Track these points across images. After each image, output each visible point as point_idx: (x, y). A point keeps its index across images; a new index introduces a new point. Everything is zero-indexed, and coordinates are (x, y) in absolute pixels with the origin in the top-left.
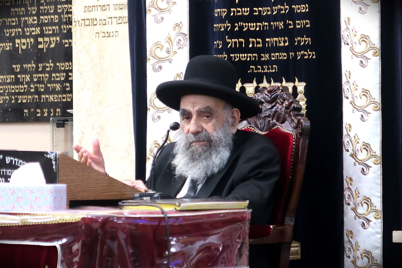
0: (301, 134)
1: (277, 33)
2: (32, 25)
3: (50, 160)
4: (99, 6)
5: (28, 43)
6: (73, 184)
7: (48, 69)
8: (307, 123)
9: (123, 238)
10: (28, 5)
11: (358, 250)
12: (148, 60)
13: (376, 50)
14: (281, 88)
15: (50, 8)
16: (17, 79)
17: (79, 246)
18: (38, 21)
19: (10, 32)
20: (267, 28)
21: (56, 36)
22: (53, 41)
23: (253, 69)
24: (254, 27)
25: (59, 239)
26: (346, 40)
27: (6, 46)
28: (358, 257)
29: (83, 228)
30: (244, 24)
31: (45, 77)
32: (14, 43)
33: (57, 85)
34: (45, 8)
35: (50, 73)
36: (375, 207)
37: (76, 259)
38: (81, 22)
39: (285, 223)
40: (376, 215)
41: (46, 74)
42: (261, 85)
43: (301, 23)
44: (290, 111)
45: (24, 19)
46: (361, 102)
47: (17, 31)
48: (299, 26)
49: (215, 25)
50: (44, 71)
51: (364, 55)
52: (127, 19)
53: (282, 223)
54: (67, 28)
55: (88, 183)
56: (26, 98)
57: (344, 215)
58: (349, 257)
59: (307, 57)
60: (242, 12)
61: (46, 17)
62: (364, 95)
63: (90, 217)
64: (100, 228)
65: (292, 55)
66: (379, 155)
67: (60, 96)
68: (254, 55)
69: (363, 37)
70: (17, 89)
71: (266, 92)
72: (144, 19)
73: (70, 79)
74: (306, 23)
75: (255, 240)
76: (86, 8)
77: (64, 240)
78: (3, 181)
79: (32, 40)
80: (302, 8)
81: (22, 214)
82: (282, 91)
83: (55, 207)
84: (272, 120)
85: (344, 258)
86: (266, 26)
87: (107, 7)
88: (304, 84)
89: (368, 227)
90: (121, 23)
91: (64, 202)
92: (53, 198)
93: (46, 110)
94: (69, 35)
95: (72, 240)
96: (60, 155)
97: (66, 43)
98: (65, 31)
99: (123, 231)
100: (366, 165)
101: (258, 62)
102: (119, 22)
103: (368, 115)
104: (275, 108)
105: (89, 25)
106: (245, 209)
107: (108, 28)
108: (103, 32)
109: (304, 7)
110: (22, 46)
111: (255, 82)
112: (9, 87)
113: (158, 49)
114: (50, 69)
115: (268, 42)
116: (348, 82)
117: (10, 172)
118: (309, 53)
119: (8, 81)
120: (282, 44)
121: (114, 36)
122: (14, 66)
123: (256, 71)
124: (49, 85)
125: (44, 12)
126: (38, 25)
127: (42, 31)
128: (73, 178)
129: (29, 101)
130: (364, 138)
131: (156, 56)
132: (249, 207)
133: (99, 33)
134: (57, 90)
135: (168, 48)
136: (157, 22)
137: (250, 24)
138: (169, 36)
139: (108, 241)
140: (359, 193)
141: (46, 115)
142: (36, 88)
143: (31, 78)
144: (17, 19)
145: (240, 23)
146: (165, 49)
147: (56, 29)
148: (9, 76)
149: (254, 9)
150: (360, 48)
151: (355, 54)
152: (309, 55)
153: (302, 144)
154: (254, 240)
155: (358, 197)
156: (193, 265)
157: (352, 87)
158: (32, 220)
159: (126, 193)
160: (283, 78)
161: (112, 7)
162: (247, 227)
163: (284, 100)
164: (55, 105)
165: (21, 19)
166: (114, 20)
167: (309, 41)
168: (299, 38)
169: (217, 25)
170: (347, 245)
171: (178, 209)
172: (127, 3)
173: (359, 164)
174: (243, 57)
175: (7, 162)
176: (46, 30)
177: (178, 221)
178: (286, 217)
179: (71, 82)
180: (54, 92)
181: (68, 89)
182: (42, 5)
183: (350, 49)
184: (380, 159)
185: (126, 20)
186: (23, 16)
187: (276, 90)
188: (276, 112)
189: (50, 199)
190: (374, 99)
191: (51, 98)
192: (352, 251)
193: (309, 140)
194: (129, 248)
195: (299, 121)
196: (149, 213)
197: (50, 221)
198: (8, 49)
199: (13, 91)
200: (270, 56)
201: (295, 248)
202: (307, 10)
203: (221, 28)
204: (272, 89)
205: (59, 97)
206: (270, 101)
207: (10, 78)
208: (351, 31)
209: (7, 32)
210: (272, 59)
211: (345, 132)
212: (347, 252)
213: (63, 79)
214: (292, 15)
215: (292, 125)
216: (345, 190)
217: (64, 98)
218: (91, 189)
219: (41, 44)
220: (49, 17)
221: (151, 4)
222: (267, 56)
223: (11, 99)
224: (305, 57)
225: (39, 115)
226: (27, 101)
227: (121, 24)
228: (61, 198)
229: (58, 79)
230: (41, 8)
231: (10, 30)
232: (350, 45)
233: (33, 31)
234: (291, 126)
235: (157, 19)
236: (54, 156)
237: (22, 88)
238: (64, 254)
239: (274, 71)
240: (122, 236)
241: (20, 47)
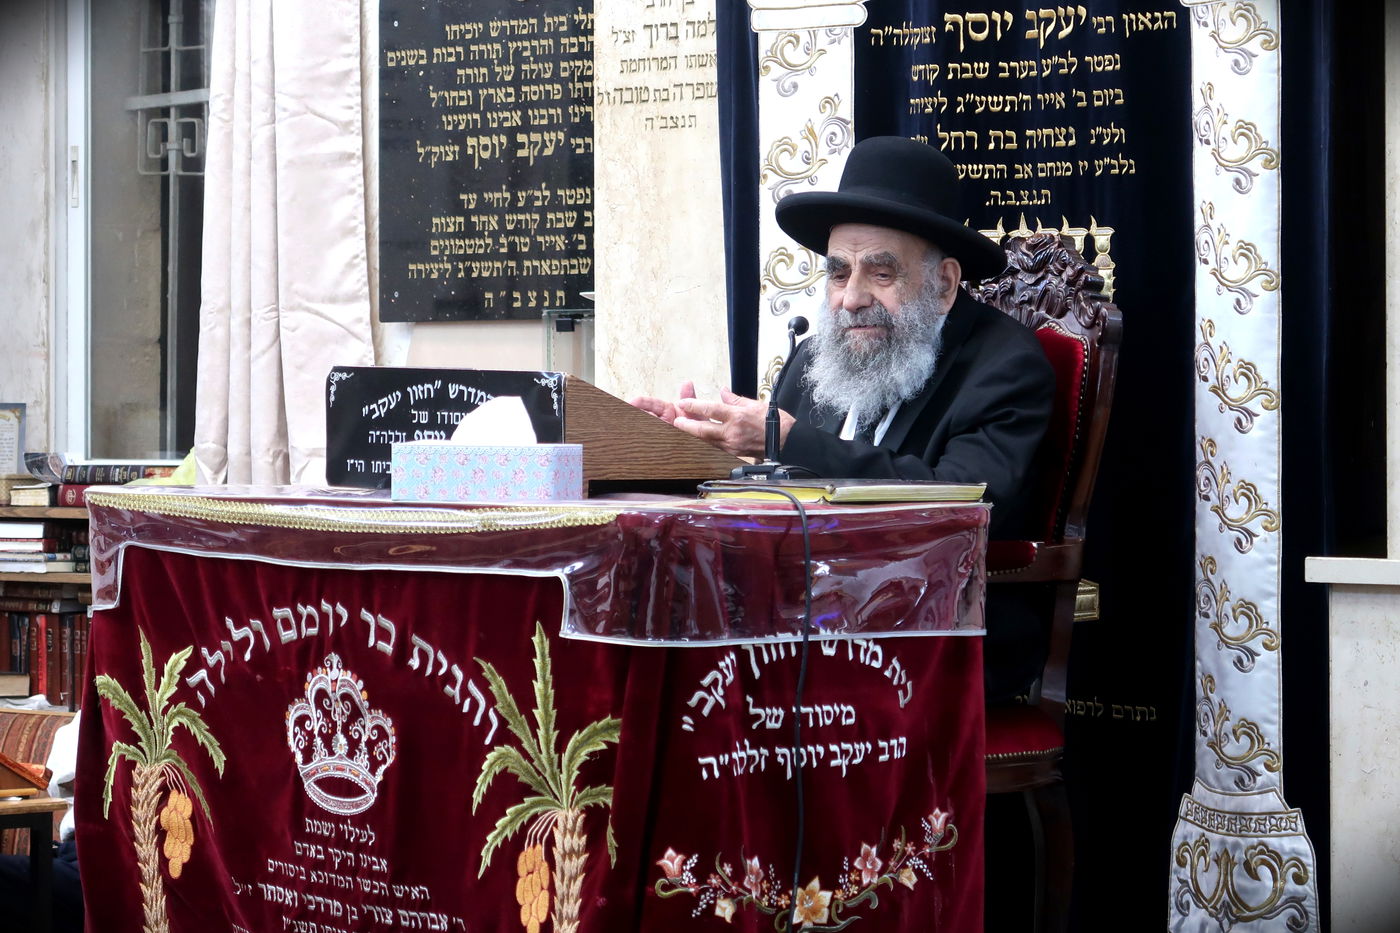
0: (1101, 341)
1: (1051, 118)
2: (505, 107)
3: (547, 389)
4: (654, 59)
5: (493, 145)
6: (598, 444)
7: (538, 203)
8: (1114, 315)
9: (707, 561)
10: (496, 62)
11: (1227, 600)
12: (761, 178)
13: (1271, 156)
14: (1057, 240)
15: (545, 68)
16: (470, 225)
17: (609, 577)
18: (518, 96)
19: (454, 121)
20: (1027, 106)
21: (556, 131)
22: (551, 141)
23: (996, 197)
24: (998, 104)
25: (565, 561)
26: (1203, 133)
27: (446, 152)
28: (1226, 615)
29: (620, 536)
30: (977, 98)
31: (532, 219)
32: (464, 146)
33: (557, 237)
34: (532, 68)
35: (542, 211)
36: (1266, 504)
37: (605, 606)
38: (612, 94)
39: (1065, 538)
40: (1266, 521)
41: (535, 213)
42: (1014, 234)
43: (1105, 96)
44: (1078, 290)
45: (485, 93)
46: (1236, 271)
47: (470, 118)
48: (1101, 103)
49: (912, 101)
50: (528, 208)
51: (1245, 166)
52: (715, 87)
53: (1059, 537)
54: (581, 113)
55: (631, 441)
56: (489, 267)
57: (1197, 522)
58: (1206, 616)
59: (1117, 171)
60: (973, 71)
61: (534, 88)
62: (1242, 254)
63: (634, 513)
64: (657, 537)
65: (1084, 167)
66: (1276, 390)
67: (565, 262)
68: (998, 166)
69: (1241, 127)
70: (470, 246)
71: (1024, 249)
72: (754, 86)
73: (588, 224)
74: (1116, 96)
75: (999, 574)
76: (625, 65)
77: (578, 565)
78: (441, 437)
79: (504, 139)
80: (1107, 63)
81: (483, 507)
82: (1059, 246)
83: (559, 493)
84: (1038, 310)
85: (1195, 618)
86: (1027, 102)
87: (672, 62)
88: (1110, 231)
89: (1249, 550)
90: (702, 97)
91: (578, 484)
92: (553, 473)
93: (532, 294)
94: (586, 127)
95: (596, 564)
96: (570, 381)
97: (579, 146)
98: (577, 120)
99: (708, 546)
100: (1246, 410)
101: (1008, 183)
102: (697, 94)
103: (1250, 300)
104: (1043, 284)
105: (632, 102)
106: (977, 501)
107: (673, 108)
108: (662, 118)
109: (1110, 61)
110: (481, 152)
111: (1000, 227)
112: (452, 243)
113: (786, 153)
114: (543, 203)
115: (1031, 138)
116: (1208, 226)
117: (457, 416)
118: (1122, 161)
119: (451, 230)
120: (1062, 143)
121: (687, 126)
122: (463, 197)
123: (1003, 203)
124: (540, 239)
125: (531, 76)
126: (516, 106)
127: (525, 118)
128: (598, 430)
129: (495, 275)
130: (1242, 350)
131: (781, 169)
132: (987, 497)
133: (652, 119)
134: (558, 249)
135: (806, 152)
136: (783, 93)
137: (990, 98)
138: (810, 126)
139: (675, 568)
140: (1230, 473)
141: (533, 304)
142: (512, 246)
143: (502, 222)
144: (470, 93)
145: (968, 96)
146: (799, 155)
147: (558, 115)
148: (453, 219)
149: (1000, 64)
150: (1235, 151)
151: (1223, 164)
152: (1121, 167)
153: (1105, 361)
154: (995, 573)
155: (1229, 482)
156: (863, 622)
157: (1217, 238)
158: (505, 521)
159: (714, 466)
160: (1064, 218)
161: (681, 61)
162: (981, 542)
163: (1064, 266)
164: (552, 282)
165: (480, 92)
166: (687, 91)
167: (1121, 135)
168: (1099, 130)
169: (917, 100)
170: (1202, 590)
171: (830, 498)
172: (716, 52)
173: (1231, 409)
174: (974, 170)
175: (452, 397)
176: (535, 118)
177: (828, 527)
178: (1067, 525)
179: (590, 232)
180: (551, 253)
181: (582, 247)
182: (526, 61)
183: (1213, 154)
184: (1278, 397)
185: (714, 89)
186: (485, 86)
187: (1046, 244)
188: (1045, 291)
189: (546, 474)
190: (1266, 264)
191: (546, 267)
192: (1214, 602)
193: (1119, 355)
194: (722, 584)
195: (1097, 311)
196: (764, 507)
197: (547, 523)
198: (450, 158)
199: (462, 252)
200: (1035, 170)
201: (1087, 595)
202: (1118, 67)
203: (926, 107)
204: (1036, 241)
205: (563, 264)
206: (1032, 267)
207: (454, 223)
208: (1215, 112)
209: (448, 121)
210: (1040, 175)
211: (1199, 338)
212: (1202, 605)
213: (570, 224)
214: (1085, 79)
215: (1081, 320)
216: (1200, 465)
217: (573, 267)
218: (635, 455)
219: (523, 148)
220: (542, 88)
221: (769, 54)
222: (1028, 168)
223: (456, 270)
224: (1113, 171)
225: (517, 305)
226: (492, 273)
227: (701, 100)
228: (572, 472)
229: (561, 225)
230: (524, 67)
231: (455, 117)
232: (1213, 145)
233: (506, 119)
234: (1080, 323)
235: (783, 87)
236: (555, 382)
237: (480, 246)
238: (576, 596)
239: (1043, 201)
240: (704, 555)
241: (477, 155)
